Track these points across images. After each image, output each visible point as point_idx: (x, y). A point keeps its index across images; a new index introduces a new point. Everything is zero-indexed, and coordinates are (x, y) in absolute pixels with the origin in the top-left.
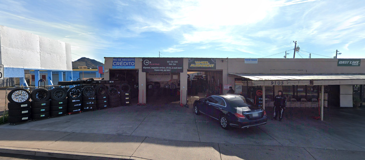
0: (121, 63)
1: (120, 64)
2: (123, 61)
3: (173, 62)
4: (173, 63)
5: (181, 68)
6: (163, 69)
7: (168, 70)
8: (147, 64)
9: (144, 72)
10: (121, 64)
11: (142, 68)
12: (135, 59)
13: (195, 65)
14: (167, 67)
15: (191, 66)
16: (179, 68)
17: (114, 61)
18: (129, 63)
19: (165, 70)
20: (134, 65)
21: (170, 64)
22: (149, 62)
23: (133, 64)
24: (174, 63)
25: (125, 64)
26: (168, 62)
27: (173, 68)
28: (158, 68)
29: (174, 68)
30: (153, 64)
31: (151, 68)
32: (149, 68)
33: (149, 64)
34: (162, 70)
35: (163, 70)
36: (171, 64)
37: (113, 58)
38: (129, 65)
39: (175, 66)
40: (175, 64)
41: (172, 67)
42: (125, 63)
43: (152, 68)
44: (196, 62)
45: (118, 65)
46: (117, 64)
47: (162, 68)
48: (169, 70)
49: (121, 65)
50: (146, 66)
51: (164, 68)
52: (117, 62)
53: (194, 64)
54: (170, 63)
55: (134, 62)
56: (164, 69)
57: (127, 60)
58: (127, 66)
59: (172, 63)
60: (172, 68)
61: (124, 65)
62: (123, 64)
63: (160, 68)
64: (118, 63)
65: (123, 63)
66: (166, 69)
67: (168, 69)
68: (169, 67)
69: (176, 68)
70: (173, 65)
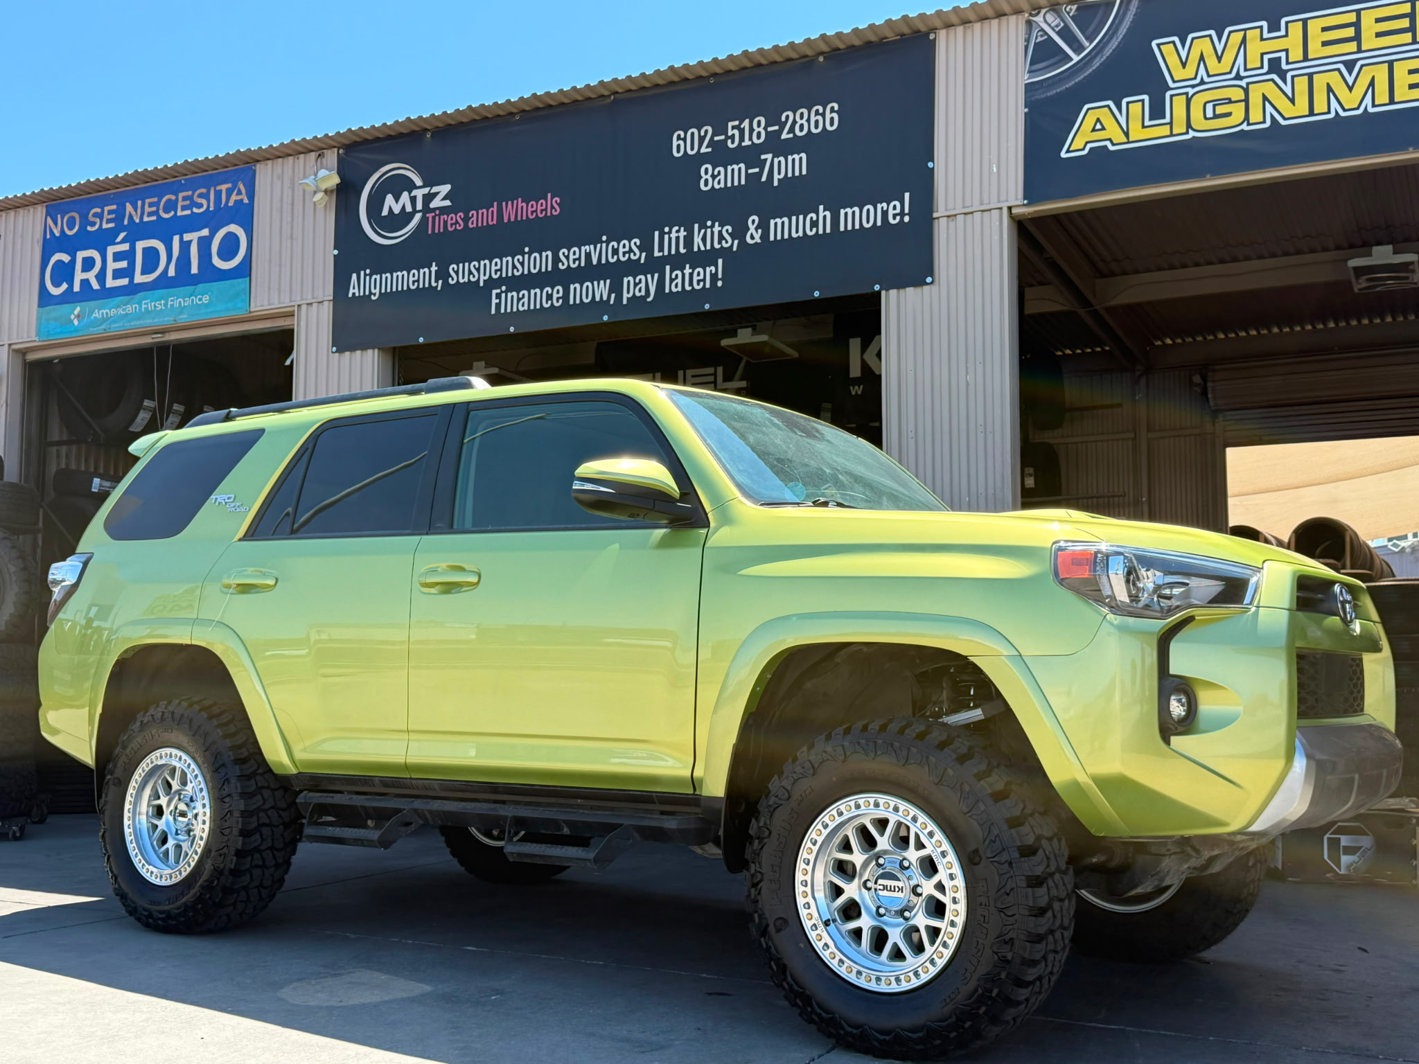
0: (118, 257)
1: (101, 277)
2: (137, 232)
3: (756, 130)
4: (763, 148)
5: (895, 211)
6: (615, 273)
7: (678, 281)
8: (405, 217)
9: (363, 347)
10: (118, 274)
11: (341, 283)
12: (264, 173)
13: (1157, 111)
14: (674, 239)
15: (1079, 142)
16: (855, 217)
17: (50, 245)
18: (185, 246)
19: (638, 287)
20: (245, 270)
21: (712, 179)
22: (428, 198)
23: (230, 247)
24: (777, 146)
25: (151, 257)
26: (683, 143)
27: (754, 235)
28: (539, 262)
29: (781, 227)
30: (481, 218)
31: (443, 274)
32: (425, 277)
33: (424, 221)
34: (601, 290)
35: (616, 288)
36: (737, 174)
37: (40, 211)
38: (183, 279)
40: (798, 164)
41: (753, 222)
42: (146, 251)
43: (460, 273)
44: (1166, 51)
45: (85, 283)
46: (79, 276)
47: (601, 252)
48: (699, 278)
49: (110, 283)
50: (385, 260)
51: (629, 248)
52: (81, 255)
53: (1138, 105)
54: (721, 156)
55: (244, 215)
56: (633, 268)
57: (171, 206)
58: (163, 282)
59: (750, 156)
60: (740, 232)
61: (139, 278)
62: (128, 272)
63: (571, 257)
64: (88, 264)
65: (129, 256)
66: (654, 266)
67: (677, 262)
68: (696, 226)
69: (814, 224)
70: (764, 179)
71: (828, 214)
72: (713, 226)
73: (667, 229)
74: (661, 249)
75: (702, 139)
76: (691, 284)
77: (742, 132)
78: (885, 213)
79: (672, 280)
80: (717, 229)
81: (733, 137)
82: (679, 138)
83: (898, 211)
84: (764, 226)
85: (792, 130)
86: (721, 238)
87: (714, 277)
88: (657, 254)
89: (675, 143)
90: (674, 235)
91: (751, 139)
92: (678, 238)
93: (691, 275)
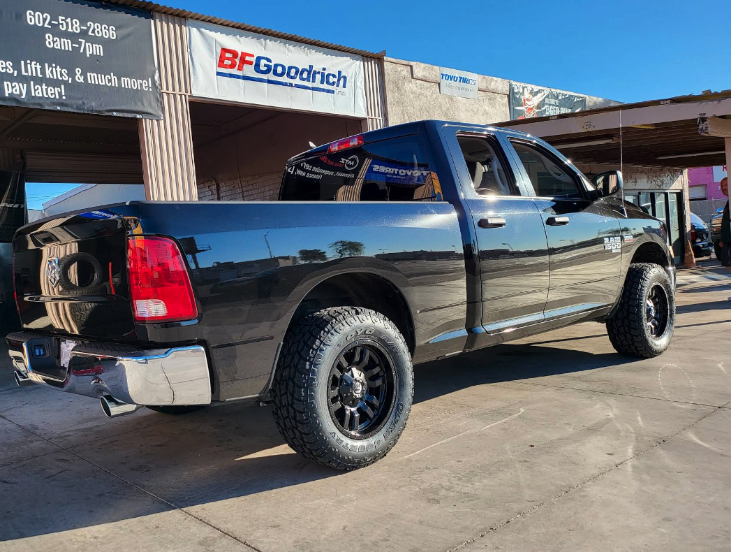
3: (75, 25)
4: (79, 36)
5: (145, 85)
7: (39, 91)
14: (33, 68)
16: (125, 83)
19: (13, 88)
21: (53, 42)
26: (35, 18)
27: (80, 78)
29: (93, 78)
36: (66, 45)
39: (94, 64)
40: (98, 50)
41: (78, 71)
48: (52, 93)
51: (5, 66)
54: (55, 31)
56: (10, 77)
59: (73, 37)
60: (72, 74)
66: (22, 79)
67: (38, 81)
68: (46, 65)
69: (110, 81)
70: (82, 51)
71: (116, 78)
72: (56, 67)
73: (29, 62)
74: (26, 71)
75: (44, 20)
76: (47, 94)
77: (67, 23)
78: (141, 84)
79: (35, 90)
80: (58, 69)
81: (62, 24)
82: (30, 14)
83: (147, 85)
84: (84, 74)
85: (93, 32)
86: (62, 75)
87: (60, 94)
88: (24, 73)
89: (29, 17)
90: (33, 66)
91: (72, 29)
92: (36, 68)
93: (47, 90)
